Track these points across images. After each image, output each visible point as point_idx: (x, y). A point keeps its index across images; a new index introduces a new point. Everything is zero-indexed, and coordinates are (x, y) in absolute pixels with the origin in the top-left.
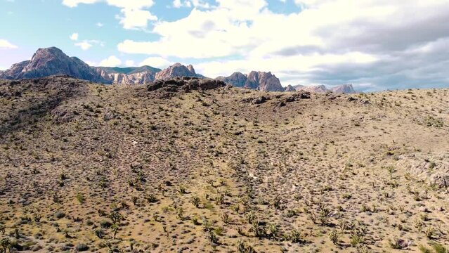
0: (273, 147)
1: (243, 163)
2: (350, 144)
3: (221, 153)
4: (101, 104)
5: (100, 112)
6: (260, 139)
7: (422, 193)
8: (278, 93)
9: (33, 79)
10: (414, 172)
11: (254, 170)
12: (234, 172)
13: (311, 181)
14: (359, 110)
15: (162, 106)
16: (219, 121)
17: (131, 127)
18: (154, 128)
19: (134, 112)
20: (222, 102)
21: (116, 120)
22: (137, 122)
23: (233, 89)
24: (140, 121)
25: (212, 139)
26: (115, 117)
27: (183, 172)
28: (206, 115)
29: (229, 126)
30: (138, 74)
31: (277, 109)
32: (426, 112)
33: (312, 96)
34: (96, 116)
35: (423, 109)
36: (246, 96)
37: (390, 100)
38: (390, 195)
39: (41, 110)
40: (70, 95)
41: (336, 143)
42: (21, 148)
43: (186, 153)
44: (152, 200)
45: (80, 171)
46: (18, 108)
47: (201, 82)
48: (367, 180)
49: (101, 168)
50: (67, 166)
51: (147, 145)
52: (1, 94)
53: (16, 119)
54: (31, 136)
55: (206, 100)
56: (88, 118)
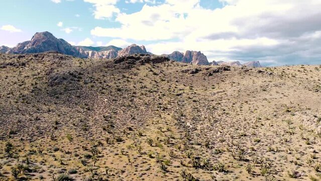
0: (204, 105)
1: (182, 116)
2: (259, 104)
3: (167, 108)
4: (82, 72)
5: (81, 78)
6: (194, 99)
7: (312, 139)
8: (207, 67)
9: (34, 54)
10: (306, 124)
11: (190, 121)
12: (176, 122)
13: (231, 129)
14: (265, 79)
15: (125, 74)
16: (165, 85)
17: (103, 89)
18: (119, 90)
19: (105, 78)
20: (167, 72)
21: (92, 84)
22: (107, 85)
23: (175, 63)
24: (109, 84)
25: (160, 98)
26: (91, 82)
27: (140, 121)
28: (155, 81)
29: (172, 90)
30: (106, 52)
31: (206, 78)
32: (314, 81)
33: (232, 69)
34: (79, 81)
35: (312, 79)
36: (185, 68)
37: (288, 73)
38: (288, 140)
39: (40, 76)
40: (60, 65)
41: (249, 102)
42: (27, 102)
43: (142, 108)
44: (120, 140)
45: (68, 119)
46: (24, 74)
47: (152, 58)
48: (272, 129)
49: (83, 117)
50: (59, 116)
51: (114, 102)
52: (11, 64)
53: (23, 82)
54: (34, 94)
55: (156, 71)
56: (73, 82)
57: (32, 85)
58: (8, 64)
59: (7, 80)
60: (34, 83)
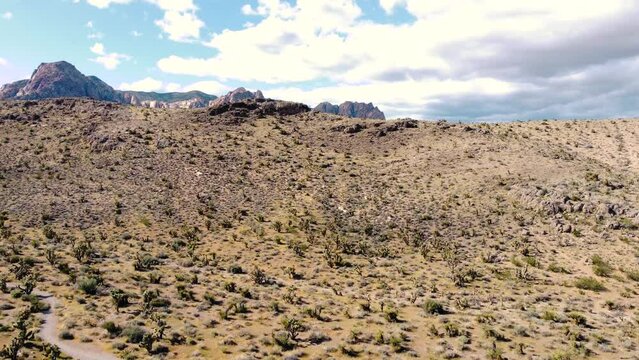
0: (368, 181)
1: (331, 197)
2: (459, 177)
3: (304, 186)
4: (151, 130)
5: (150, 139)
6: (352, 172)
8: (378, 121)
9: (55, 99)
10: (523, 202)
11: (344, 204)
12: (320, 204)
13: (409, 212)
14: (475, 141)
15: (229, 133)
16: (302, 152)
17: (193, 156)
18: (221, 158)
19: (195, 139)
20: (306, 130)
21: (172, 148)
22: (200, 150)
23: (320, 115)
24: (203, 149)
25: (293, 171)
26: (171, 144)
27: (260, 203)
28: (285, 145)
29: (314, 158)
30: (184, 103)
31: (375, 139)
32: (560, 145)
33: (420, 125)
34: (147, 143)
35: (557, 142)
36: (337, 124)
37: (517, 132)
38: (493, 221)
39: (72, 136)
40: (107, 119)
41: (443, 175)
42: (58, 177)
43: (263, 185)
44: (227, 226)
45: (137, 201)
46: (40, 135)
47: (278, 105)
48: (473, 209)
49: (162, 198)
50: (120, 196)
51: (213, 177)
52: (12, 117)
53: (40, 148)
54: (67, 165)
55: (284, 128)
56: (137, 145)
57: (61, 151)
58: (7, 118)
59: (8, 145)
60: (63, 148)
